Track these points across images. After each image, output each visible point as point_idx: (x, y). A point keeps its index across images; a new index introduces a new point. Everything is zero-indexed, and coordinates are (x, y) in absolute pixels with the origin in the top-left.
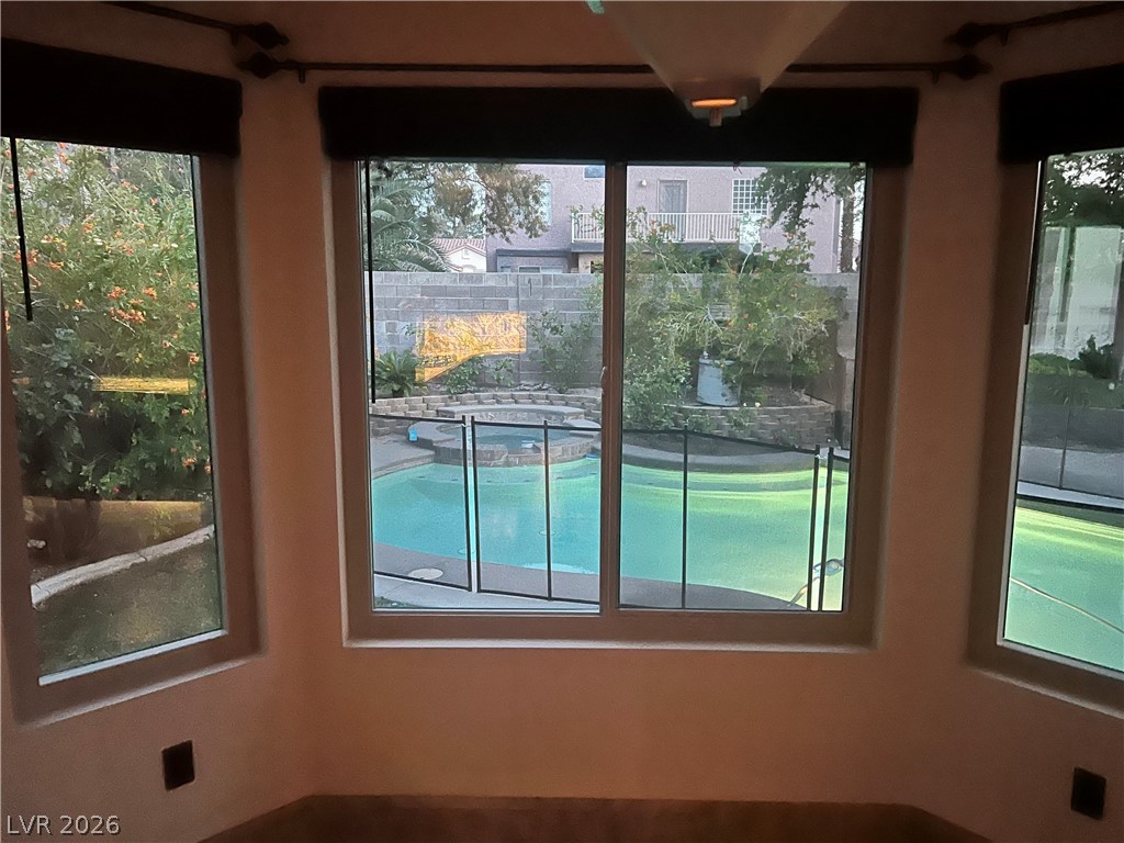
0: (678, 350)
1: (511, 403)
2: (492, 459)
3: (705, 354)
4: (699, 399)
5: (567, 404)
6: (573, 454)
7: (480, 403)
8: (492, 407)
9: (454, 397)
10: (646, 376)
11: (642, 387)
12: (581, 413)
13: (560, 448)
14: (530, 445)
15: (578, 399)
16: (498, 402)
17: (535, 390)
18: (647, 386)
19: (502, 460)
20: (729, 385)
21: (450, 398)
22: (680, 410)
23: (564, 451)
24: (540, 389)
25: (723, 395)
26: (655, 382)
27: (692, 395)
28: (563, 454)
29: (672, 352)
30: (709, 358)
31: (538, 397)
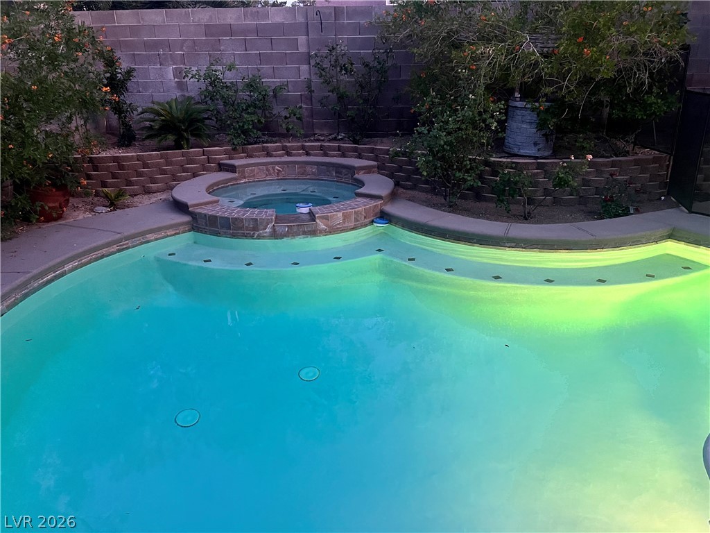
0: (488, 87)
1: (300, 155)
2: (255, 229)
3: (517, 95)
4: (506, 149)
5: (360, 157)
6: (356, 220)
7: (269, 155)
8: (278, 159)
9: (239, 148)
10: (447, 122)
11: (444, 137)
12: (373, 167)
13: (340, 214)
14: (305, 210)
15: (372, 151)
16: (289, 154)
17: (330, 141)
18: (449, 134)
19: (267, 230)
20: (544, 132)
21: (234, 149)
22: (487, 163)
23: (346, 217)
24: (335, 139)
25: (535, 144)
26: (460, 129)
27: (499, 145)
28: (344, 222)
29: (481, 90)
30: (522, 99)
31: (331, 149)
